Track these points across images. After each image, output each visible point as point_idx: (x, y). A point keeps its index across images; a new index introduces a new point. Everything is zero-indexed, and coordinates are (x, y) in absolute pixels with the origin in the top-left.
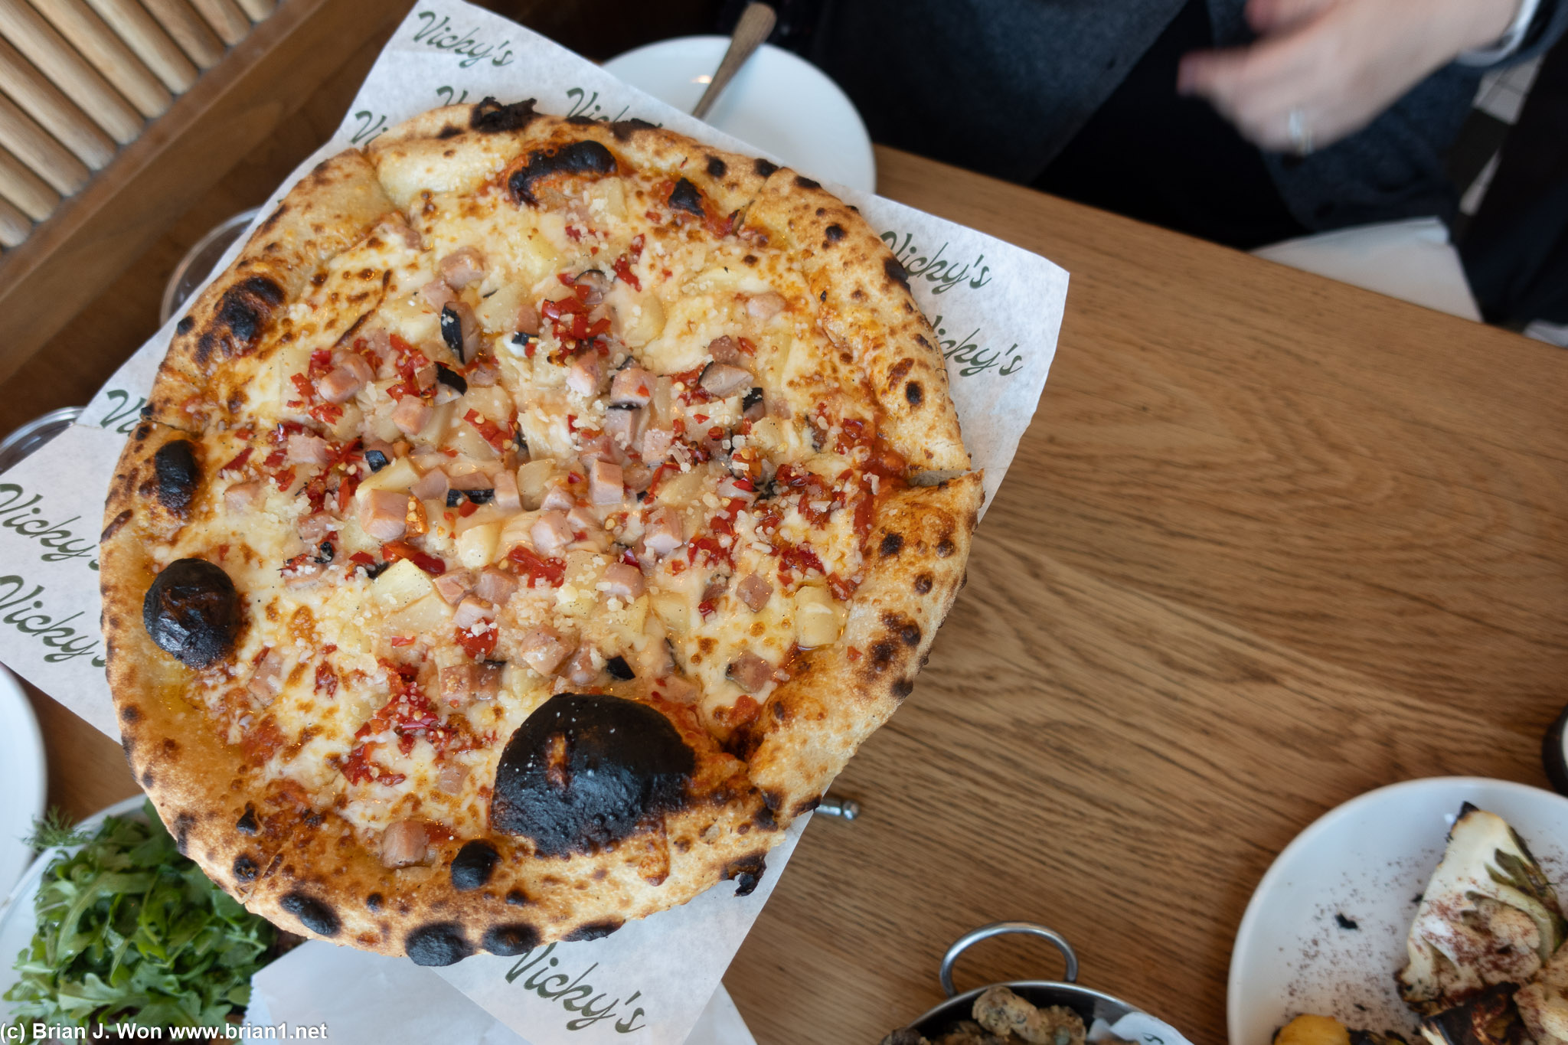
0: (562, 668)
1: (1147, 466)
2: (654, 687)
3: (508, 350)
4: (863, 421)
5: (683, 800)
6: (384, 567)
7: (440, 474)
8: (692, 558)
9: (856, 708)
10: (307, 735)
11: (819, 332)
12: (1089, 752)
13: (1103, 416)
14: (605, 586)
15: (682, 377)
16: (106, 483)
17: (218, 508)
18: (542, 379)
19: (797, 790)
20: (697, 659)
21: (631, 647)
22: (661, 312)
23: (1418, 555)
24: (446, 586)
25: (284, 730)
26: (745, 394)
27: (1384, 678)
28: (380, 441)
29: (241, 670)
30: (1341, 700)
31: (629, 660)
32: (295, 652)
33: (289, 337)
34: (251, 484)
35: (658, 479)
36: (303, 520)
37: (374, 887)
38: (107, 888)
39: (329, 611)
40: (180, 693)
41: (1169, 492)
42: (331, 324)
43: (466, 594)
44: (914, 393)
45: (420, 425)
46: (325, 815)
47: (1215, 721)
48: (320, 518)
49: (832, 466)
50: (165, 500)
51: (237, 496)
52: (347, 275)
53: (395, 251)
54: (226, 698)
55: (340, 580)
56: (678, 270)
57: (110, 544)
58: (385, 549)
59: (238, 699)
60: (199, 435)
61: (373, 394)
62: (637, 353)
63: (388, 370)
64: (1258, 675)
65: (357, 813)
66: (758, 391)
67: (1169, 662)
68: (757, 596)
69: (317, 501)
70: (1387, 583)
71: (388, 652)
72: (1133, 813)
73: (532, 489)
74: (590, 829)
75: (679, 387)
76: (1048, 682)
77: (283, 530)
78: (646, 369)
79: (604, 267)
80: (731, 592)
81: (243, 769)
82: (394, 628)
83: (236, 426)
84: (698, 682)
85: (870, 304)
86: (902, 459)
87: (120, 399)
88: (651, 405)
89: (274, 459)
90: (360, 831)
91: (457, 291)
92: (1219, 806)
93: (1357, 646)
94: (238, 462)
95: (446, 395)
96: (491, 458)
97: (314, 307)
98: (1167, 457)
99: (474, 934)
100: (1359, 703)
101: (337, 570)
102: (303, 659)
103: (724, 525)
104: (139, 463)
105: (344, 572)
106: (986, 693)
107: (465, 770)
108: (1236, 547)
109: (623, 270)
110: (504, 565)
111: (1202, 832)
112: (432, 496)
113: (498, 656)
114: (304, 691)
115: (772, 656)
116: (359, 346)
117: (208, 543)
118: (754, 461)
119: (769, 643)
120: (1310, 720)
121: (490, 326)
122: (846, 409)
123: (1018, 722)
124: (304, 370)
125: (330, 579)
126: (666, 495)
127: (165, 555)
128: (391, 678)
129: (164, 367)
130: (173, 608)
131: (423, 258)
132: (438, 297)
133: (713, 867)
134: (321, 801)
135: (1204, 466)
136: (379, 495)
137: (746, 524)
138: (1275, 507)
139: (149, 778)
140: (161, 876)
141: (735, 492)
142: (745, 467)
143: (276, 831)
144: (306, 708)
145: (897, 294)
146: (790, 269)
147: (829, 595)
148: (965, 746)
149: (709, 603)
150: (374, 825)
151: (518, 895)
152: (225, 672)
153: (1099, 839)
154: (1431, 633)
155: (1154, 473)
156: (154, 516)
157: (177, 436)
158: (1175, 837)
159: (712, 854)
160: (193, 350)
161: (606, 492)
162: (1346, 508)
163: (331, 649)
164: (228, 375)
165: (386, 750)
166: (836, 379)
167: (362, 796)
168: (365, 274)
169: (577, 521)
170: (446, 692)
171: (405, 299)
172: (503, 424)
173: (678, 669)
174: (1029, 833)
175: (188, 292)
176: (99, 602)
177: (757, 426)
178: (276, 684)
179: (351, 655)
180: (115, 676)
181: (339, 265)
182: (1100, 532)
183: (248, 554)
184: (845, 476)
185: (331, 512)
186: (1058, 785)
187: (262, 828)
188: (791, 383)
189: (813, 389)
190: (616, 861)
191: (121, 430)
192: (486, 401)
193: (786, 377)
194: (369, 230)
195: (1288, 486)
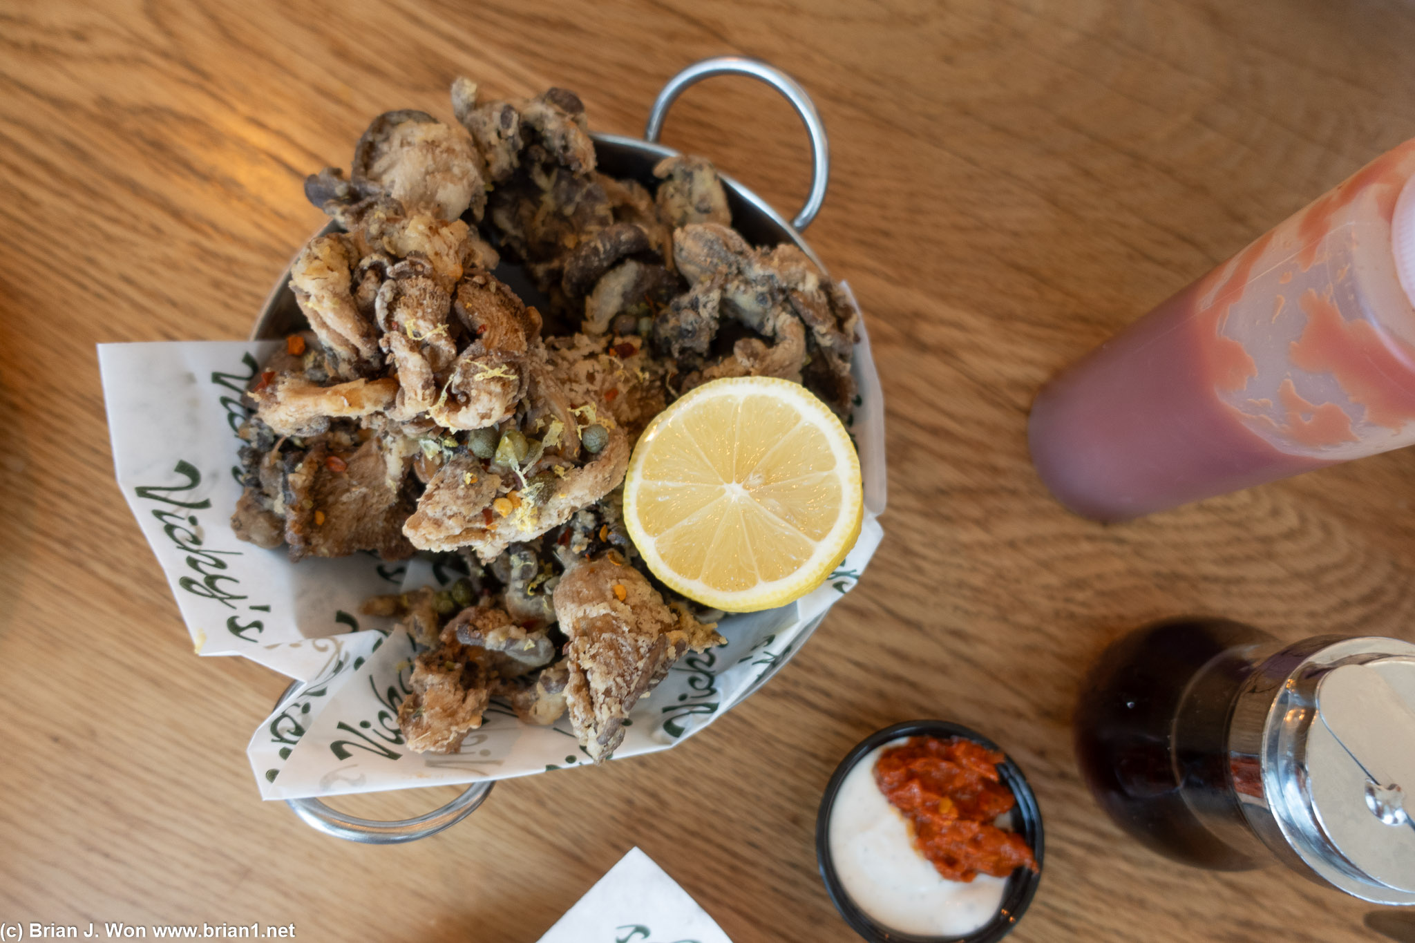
12: (194, 153)
76: (163, 54)
106: (69, 58)
174: (75, 246)
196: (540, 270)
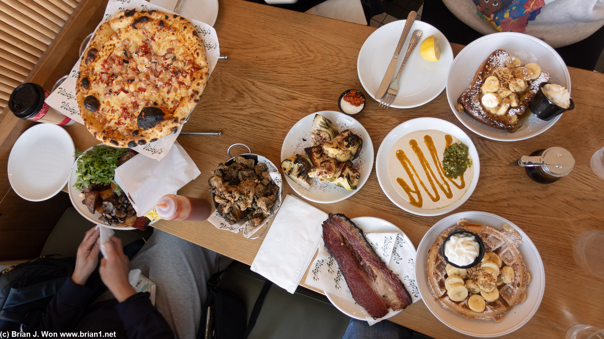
0: (147, 104)
1: (275, 60)
2: (161, 106)
3: (135, 56)
4: (191, 60)
5: (163, 120)
6: (119, 94)
7: (126, 77)
8: (166, 86)
9: (189, 104)
10: (111, 120)
11: (184, 45)
12: (263, 117)
13: (267, 51)
14: (152, 91)
15: (163, 56)
16: (75, 86)
17: (93, 88)
18: (140, 60)
19: (180, 117)
20: (167, 101)
21: (157, 100)
22: (159, 45)
23: (325, 71)
24: (128, 95)
25: (108, 119)
26: (172, 58)
27: (316, 96)
28: (116, 73)
29: (100, 112)
30: (308, 101)
31: (157, 102)
32: (108, 108)
33: (100, 58)
34: (98, 83)
35: (160, 73)
36: (106, 88)
37: (123, 138)
38: (89, 160)
39: (112, 101)
40: (92, 117)
41: (279, 65)
42: (106, 55)
43: (132, 96)
44: (198, 54)
45: (122, 70)
46: (115, 130)
47: (286, 108)
48: (108, 87)
49: (187, 68)
50: (84, 87)
51: (95, 85)
52: (108, 46)
53: (115, 40)
54: (99, 116)
55: (113, 96)
56: (161, 37)
57: (77, 95)
58: (119, 90)
59: (100, 116)
60: (88, 76)
61: (114, 66)
62: (156, 53)
63: (116, 61)
64: (294, 98)
65: (119, 129)
66: (175, 57)
67: (278, 98)
68: (176, 90)
69: (108, 84)
70: (318, 77)
71: (122, 106)
72: (271, 127)
73: (141, 78)
74: (150, 125)
75: (162, 58)
76: (256, 105)
77: (103, 90)
78: (157, 56)
79: (149, 39)
80: (172, 90)
81: (103, 126)
82: (122, 102)
83: (94, 74)
84: (168, 105)
85: (191, 40)
86: (198, 65)
87: (75, 72)
88: (158, 61)
89: (100, 79)
90: (120, 132)
91: (126, 46)
92: (286, 124)
93: (312, 90)
94: (95, 80)
95: (125, 64)
96: (134, 74)
97: (103, 52)
98: (278, 58)
99: (136, 142)
100: (312, 101)
101: (112, 95)
102: (109, 109)
103: (170, 80)
104: (79, 82)
105: (113, 95)
106: (245, 109)
107: (134, 121)
108: (291, 74)
109: (152, 39)
110: (137, 90)
111: (283, 129)
112: (125, 81)
113: (138, 104)
114: (110, 113)
115: (178, 99)
116: (111, 58)
117: (92, 93)
118: (174, 69)
119: (178, 97)
120: (302, 105)
121: (131, 52)
122: (188, 58)
123: (251, 114)
124: (103, 63)
125: (111, 96)
126: (161, 76)
127: (86, 96)
128: (122, 110)
129: (81, 66)
130: (88, 103)
131: (120, 41)
132: (122, 48)
133: (169, 129)
134: (114, 129)
135: (286, 59)
136: (116, 82)
137: (174, 79)
138: (298, 65)
139: (89, 128)
140: (97, 157)
141: (172, 74)
142: (172, 70)
143: (108, 133)
144: (110, 116)
145: (195, 37)
146: (180, 35)
147: (186, 89)
148: (241, 119)
149: (168, 92)
150: (122, 131)
151: (142, 136)
152: (98, 112)
153: (265, 133)
154: (326, 86)
155: (276, 61)
156: (83, 90)
157: (85, 77)
158: (278, 130)
159: (168, 127)
160: (85, 62)
161: (152, 77)
162: (312, 63)
163: (113, 107)
164: (91, 66)
165: (123, 120)
166: (187, 53)
167: (120, 127)
168: (111, 45)
169: (148, 82)
170: (130, 110)
171: (118, 48)
172: (135, 68)
173: (164, 103)
174: (252, 133)
175: (83, 51)
176: (77, 104)
177: (174, 63)
178: (106, 113)
179: (117, 107)
180: (82, 115)
181: (106, 44)
182: (266, 75)
183: (99, 94)
184: (189, 69)
185: (110, 86)
186: (258, 124)
187: (106, 133)
188: (180, 55)
189: (183, 56)
190: (154, 129)
191: (76, 77)
192: (132, 64)
193: (179, 54)
194: (110, 37)
195: (301, 60)
196: (233, 179)
